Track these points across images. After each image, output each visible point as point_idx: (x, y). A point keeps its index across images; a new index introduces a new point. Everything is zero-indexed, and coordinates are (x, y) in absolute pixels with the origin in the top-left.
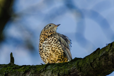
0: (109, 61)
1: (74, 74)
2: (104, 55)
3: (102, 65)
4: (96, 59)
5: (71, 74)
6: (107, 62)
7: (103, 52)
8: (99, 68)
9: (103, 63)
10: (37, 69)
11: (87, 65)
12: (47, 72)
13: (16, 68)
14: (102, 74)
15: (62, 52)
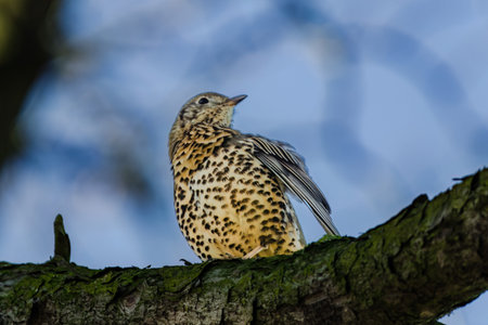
0: (466, 247)
1: (321, 302)
2: (445, 223)
3: (437, 263)
4: (413, 242)
5: (309, 302)
6: (457, 254)
7: (442, 210)
8: (425, 279)
9: (441, 258)
10: (166, 285)
11: (373, 264)
12: (209, 294)
13: (77, 280)
14: (435, 301)
15: (274, 204)
